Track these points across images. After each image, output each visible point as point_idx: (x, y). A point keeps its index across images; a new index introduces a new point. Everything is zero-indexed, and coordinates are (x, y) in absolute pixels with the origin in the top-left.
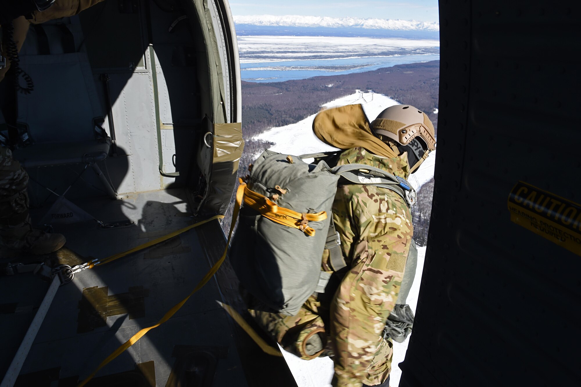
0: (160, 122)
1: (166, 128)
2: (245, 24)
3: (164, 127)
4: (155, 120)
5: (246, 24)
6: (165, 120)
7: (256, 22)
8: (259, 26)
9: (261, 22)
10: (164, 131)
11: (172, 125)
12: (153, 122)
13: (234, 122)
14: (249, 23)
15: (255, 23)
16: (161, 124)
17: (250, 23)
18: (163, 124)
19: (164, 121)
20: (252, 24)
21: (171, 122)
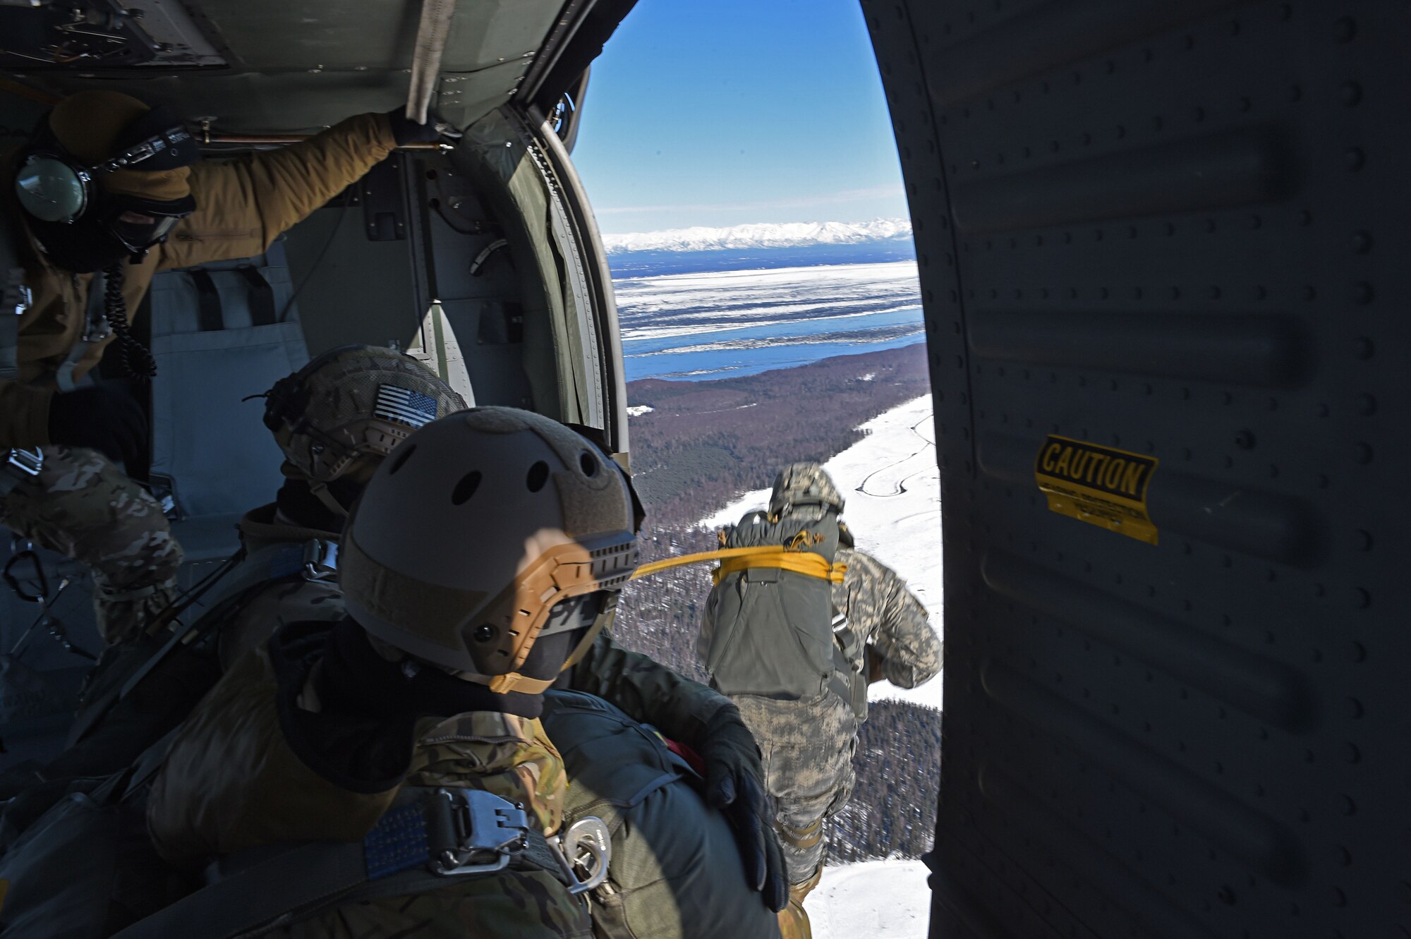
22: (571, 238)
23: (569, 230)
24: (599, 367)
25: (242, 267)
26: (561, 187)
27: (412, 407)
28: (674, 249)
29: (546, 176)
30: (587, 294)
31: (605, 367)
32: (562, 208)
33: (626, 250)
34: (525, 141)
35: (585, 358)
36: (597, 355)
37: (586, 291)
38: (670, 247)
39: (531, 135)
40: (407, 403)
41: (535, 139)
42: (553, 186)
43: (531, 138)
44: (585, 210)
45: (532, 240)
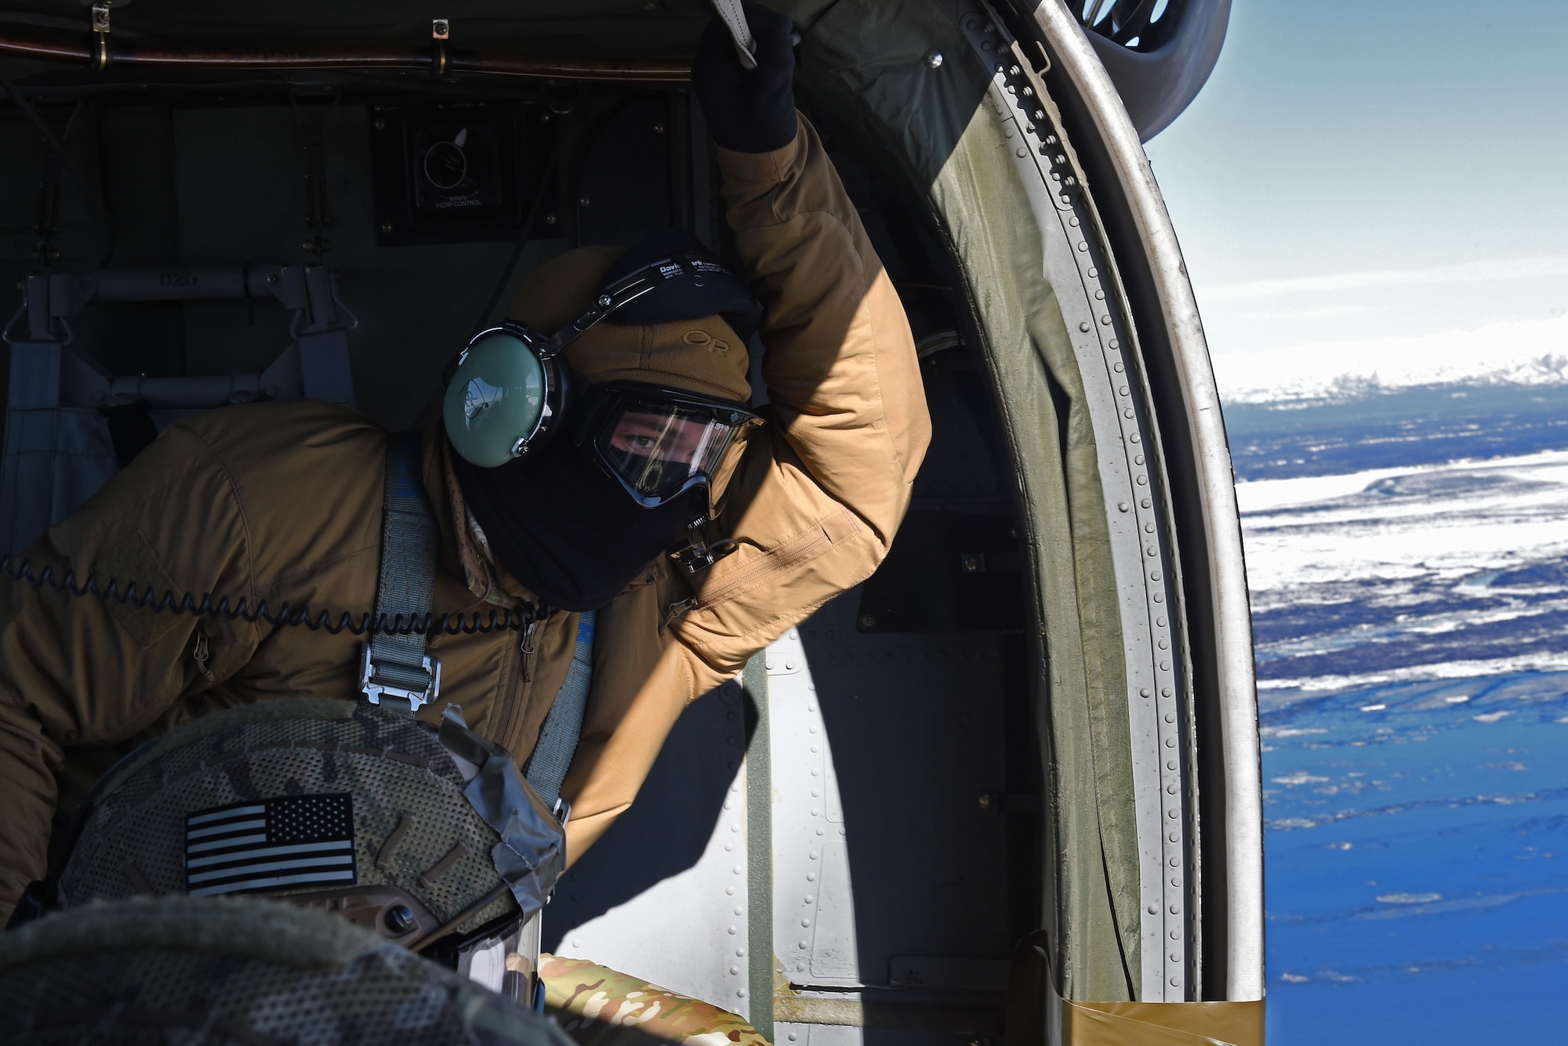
0: (775, 976)
1: (807, 1013)
2: (1440, 384)
3: (799, 1004)
4: (746, 959)
5: (1449, 384)
6: (802, 965)
7: (1518, 368)
8: (1540, 385)
9: (1554, 359)
10: (794, 1030)
11: (856, 996)
12: (732, 973)
13: (1205, 998)
14: (1470, 379)
15: (1512, 369)
16: (779, 989)
17: (1475, 376)
18: (793, 987)
19: (799, 970)
20: (1493, 380)
21: (850, 977)
22: (1110, 333)
23: (1102, 309)
24: (1175, 726)
25: (112, 404)
26: (1083, 182)
27: (281, 842)
28: (1519, 377)
29: (1042, 151)
30: (1149, 501)
31: (1193, 727)
32: (1085, 246)
33: (1373, 387)
34: (984, 56)
35: (1132, 695)
36: (1171, 689)
37: (1145, 492)
38: (1507, 372)
39: (1004, 32)
40: (262, 838)
41: (1015, 47)
42: (1062, 181)
43: (999, 42)
44: (1153, 250)
45: (987, 339)
